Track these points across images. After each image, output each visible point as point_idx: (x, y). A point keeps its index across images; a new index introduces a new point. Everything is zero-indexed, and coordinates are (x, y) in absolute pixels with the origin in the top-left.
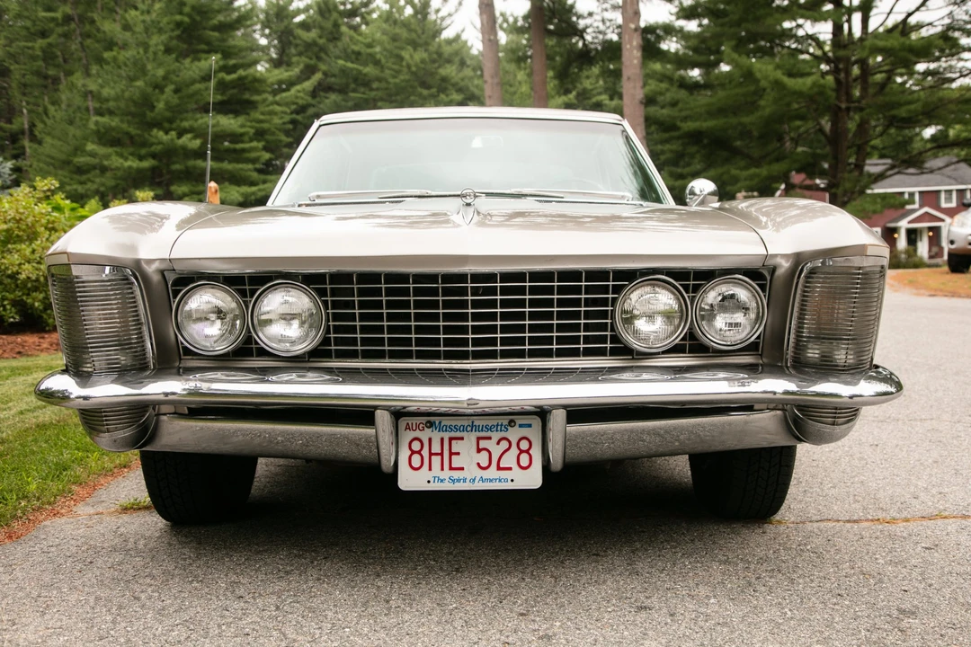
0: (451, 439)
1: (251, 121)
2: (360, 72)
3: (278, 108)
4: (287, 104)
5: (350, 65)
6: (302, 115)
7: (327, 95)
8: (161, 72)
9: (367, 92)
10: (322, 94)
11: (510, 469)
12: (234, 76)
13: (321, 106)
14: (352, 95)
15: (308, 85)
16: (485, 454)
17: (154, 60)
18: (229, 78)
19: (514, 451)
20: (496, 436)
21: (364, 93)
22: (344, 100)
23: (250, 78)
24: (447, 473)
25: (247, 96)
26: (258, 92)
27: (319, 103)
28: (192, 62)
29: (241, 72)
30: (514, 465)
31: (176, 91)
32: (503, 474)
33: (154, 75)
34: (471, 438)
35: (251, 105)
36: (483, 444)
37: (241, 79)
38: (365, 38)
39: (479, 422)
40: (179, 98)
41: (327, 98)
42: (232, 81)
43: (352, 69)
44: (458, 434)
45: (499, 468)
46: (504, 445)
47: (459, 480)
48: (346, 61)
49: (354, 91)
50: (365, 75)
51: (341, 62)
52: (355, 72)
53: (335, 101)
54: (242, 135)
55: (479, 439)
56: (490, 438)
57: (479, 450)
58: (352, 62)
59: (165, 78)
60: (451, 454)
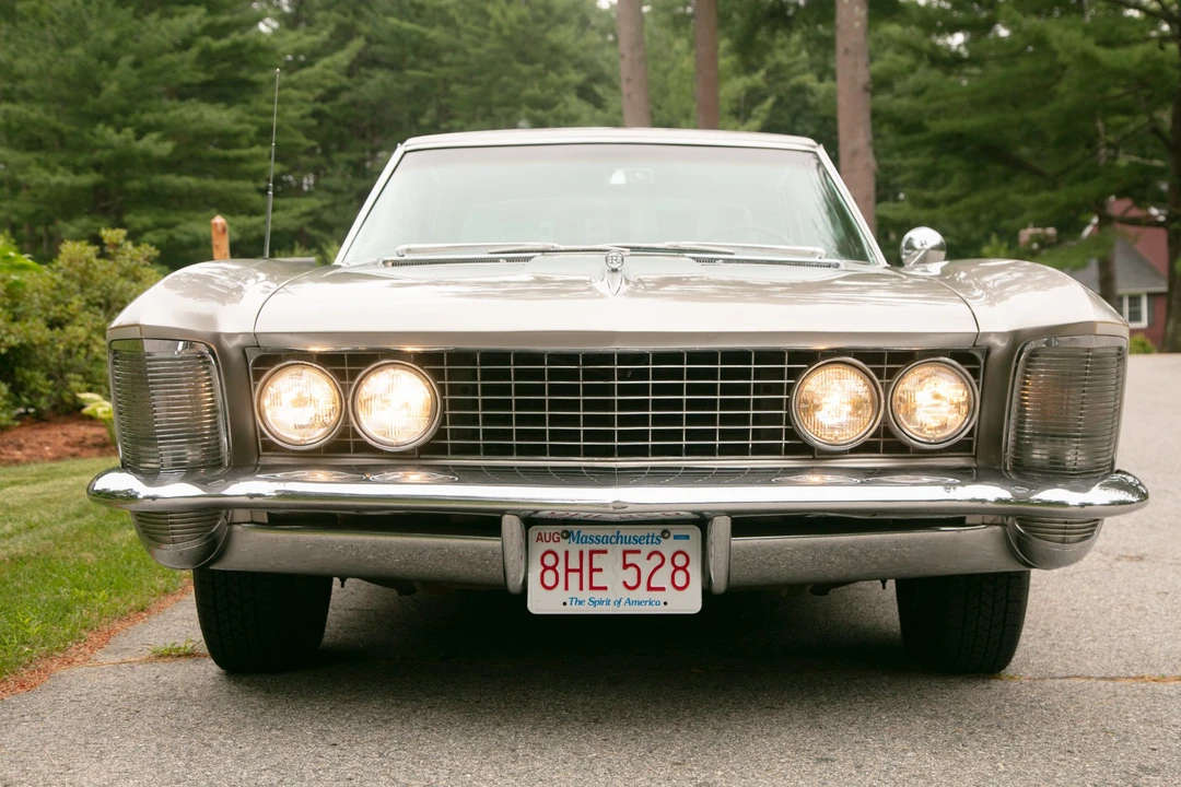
0: (592, 553)
1: (252, 114)
2: (422, 36)
3: (294, 93)
4: (309, 87)
5: (407, 25)
6: (331, 104)
7: (371, 72)
8: (110, 35)
9: (435, 69)
10: (363, 70)
11: (663, 589)
12: (225, 42)
13: (362, 89)
14: (410, 73)
15: (343, 57)
16: (632, 570)
17: (100, 14)
18: (217, 45)
19: (668, 568)
20: (646, 549)
21: (429, 70)
22: (397, 81)
23: (250, 46)
24: (587, 594)
25: (244, 73)
26: (264, 68)
27: (359, 84)
28: (159, 19)
29: (236, 36)
30: (668, 585)
31: (136, 65)
32: (655, 595)
33: (99, 39)
34: (616, 551)
35: (253, 87)
36: (630, 559)
37: (236, 46)
39: (626, 531)
40: (140, 76)
41: (369, 77)
42: (222, 50)
43: (411, 33)
44: (601, 547)
45: (650, 588)
46: (656, 560)
47: (601, 602)
48: (401, 19)
49: (414, 66)
50: (431, 41)
51: (393, 21)
52: (414, 37)
53: (383, 83)
54: (237, 135)
55: (625, 553)
56: (638, 552)
57: (626, 566)
58: (411, 21)
59: (116, 44)
60: (592, 570)
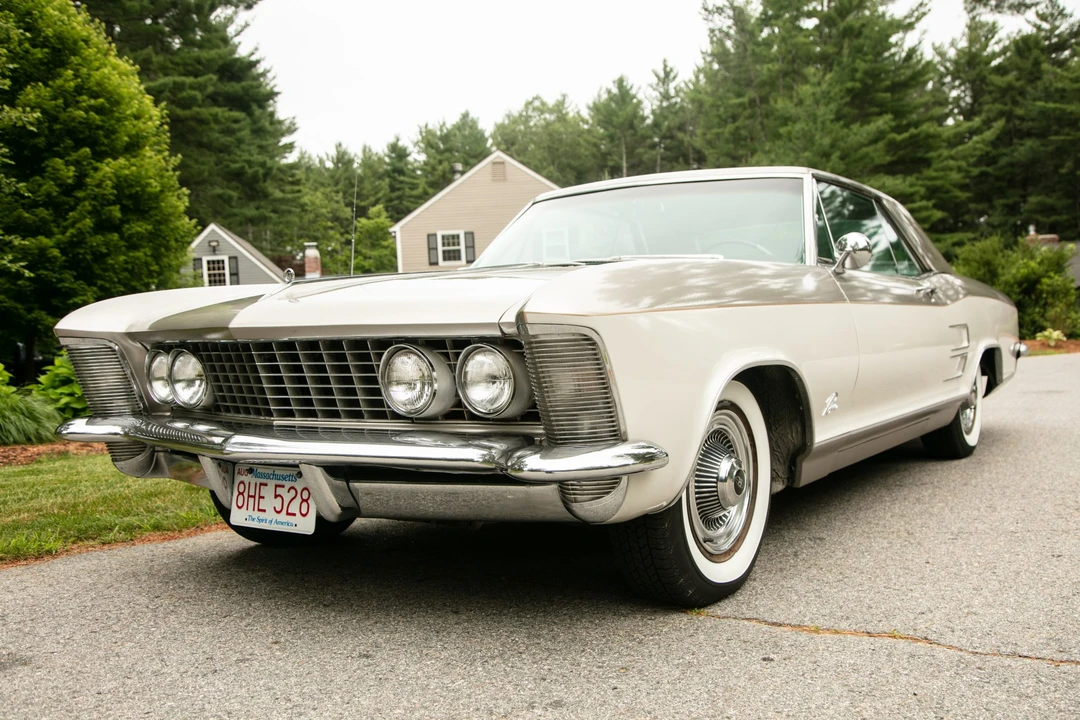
0: (261, 484)
1: (923, 179)
2: (1063, 111)
3: (952, 163)
4: (964, 158)
5: (1051, 105)
6: (993, 167)
7: (1023, 142)
8: (827, 141)
9: (1072, 133)
10: (1015, 141)
11: (294, 515)
12: (906, 135)
13: (1016, 154)
14: (1053, 138)
15: (989, 135)
16: (279, 499)
17: (823, 129)
18: (899, 138)
19: (298, 500)
20: (288, 484)
21: (1068, 134)
22: (1043, 145)
23: (922, 136)
24: (257, 514)
25: (920, 154)
26: (930, 148)
27: (1013, 151)
28: (861, 126)
29: (913, 131)
30: (298, 513)
31: (842, 158)
32: (290, 519)
33: (821, 145)
34: (272, 483)
35: (927, 163)
36: (280, 491)
37: (912, 137)
38: (1073, 73)
39: (279, 472)
40: (847, 164)
41: (1022, 145)
42: (904, 140)
43: (1054, 110)
44: (264, 481)
45: (288, 514)
46: (293, 492)
47: (262, 520)
48: (1046, 102)
49: (1057, 133)
50: (1071, 113)
51: (1040, 104)
52: (1058, 112)
53: (1031, 148)
54: (912, 194)
55: (277, 486)
56: (283, 486)
57: (276, 496)
58: (1055, 102)
59: (833, 146)
60: (260, 497)
